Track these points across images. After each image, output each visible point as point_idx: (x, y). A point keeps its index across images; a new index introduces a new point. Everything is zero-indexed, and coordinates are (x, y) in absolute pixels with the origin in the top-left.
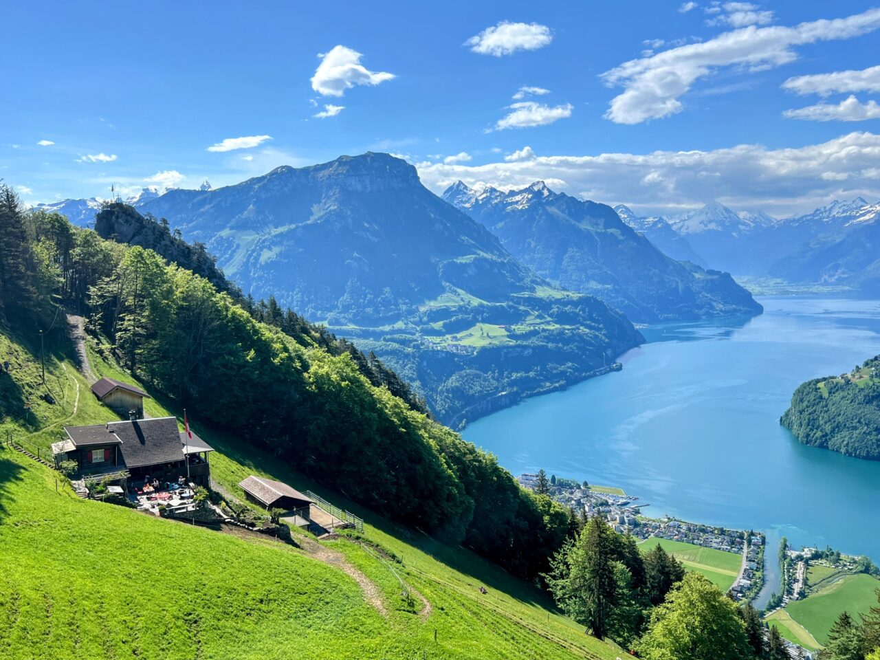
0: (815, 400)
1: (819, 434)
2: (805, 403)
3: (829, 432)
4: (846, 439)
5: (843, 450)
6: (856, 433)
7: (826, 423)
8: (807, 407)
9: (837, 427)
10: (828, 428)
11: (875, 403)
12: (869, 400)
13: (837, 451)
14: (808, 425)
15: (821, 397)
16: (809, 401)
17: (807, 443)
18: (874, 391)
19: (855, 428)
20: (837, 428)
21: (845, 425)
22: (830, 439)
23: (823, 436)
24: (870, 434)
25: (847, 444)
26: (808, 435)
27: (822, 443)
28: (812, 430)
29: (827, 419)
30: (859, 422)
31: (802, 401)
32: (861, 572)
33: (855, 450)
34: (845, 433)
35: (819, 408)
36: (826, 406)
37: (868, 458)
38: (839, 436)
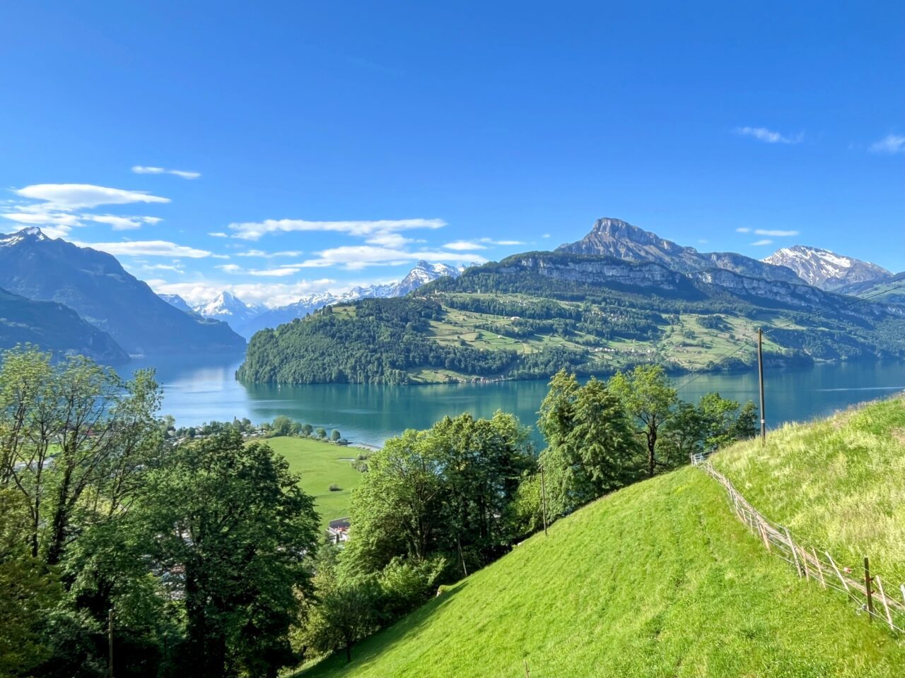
0: (266, 340)
1: (268, 368)
2: (258, 345)
3: (277, 365)
4: (294, 368)
5: (290, 380)
6: (302, 361)
7: (275, 357)
8: (259, 348)
9: (286, 358)
10: (277, 361)
11: (321, 332)
12: (315, 330)
13: (285, 382)
14: (258, 362)
15: (272, 337)
16: (260, 342)
17: (256, 379)
18: (320, 322)
19: (303, 357)
20: (285, 360)
21: (293, 355)
22: (279, 371)
23: (272, 370)
24: (316, 359)
25: (294, 372)
26: (257, 372)
27: (271, 377)
28: (261, 366)
29: (275, 354)
30: (306, 350)
31: (254, 345)
32: (277, 435)
33: (302, 376)
34: (294, 363)
35: (268, 346)
36: (277, 342)
37: (314, 383)
38: (287, 366)
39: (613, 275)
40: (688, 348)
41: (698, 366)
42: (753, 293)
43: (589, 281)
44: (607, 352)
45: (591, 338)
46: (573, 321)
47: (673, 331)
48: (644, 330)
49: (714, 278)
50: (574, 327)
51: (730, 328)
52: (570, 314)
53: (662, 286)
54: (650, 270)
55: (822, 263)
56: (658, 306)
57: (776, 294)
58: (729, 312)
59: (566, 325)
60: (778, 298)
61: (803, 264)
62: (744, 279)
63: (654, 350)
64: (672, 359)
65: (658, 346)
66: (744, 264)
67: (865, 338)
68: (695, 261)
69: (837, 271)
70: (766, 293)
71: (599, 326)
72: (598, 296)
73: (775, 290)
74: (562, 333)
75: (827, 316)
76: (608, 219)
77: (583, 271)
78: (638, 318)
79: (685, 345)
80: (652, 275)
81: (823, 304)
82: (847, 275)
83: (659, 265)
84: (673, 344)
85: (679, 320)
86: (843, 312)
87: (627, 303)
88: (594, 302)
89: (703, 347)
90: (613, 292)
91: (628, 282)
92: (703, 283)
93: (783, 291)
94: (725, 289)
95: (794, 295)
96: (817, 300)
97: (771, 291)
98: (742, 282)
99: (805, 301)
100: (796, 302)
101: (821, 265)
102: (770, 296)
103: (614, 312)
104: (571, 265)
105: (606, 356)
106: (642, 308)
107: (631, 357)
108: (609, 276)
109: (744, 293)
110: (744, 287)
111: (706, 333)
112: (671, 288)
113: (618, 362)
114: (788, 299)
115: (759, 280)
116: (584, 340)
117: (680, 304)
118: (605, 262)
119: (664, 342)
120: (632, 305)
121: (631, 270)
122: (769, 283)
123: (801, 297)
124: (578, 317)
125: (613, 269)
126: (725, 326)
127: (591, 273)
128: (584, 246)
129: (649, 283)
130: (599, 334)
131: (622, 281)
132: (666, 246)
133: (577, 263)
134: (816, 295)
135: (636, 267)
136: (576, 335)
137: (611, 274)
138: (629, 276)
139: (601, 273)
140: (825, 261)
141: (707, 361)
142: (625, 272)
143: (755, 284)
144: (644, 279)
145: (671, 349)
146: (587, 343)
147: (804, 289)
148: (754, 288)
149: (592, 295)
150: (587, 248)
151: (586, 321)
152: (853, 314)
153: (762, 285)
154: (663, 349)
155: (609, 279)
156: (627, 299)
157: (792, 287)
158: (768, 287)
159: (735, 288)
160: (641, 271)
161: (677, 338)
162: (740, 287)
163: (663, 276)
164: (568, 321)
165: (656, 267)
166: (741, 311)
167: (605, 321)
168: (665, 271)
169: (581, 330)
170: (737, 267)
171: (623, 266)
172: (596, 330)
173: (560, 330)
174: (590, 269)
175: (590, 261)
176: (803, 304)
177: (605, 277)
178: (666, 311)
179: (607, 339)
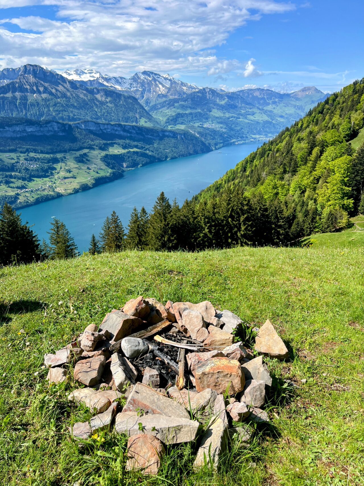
39: (31, 131)
40: (66, 181)
41: (69, 191)
42: (105, 132)
43: (18, 136)
44: (27, 192)
45: (20, 183)
46: (9, 173)
47: (61, 168)
48: (46, 171)
49: (85, 126)
50: (11, 177)
51: (89, 161)
52: (8, 167)
53: (59, 134)
54: (51, 126)
55: (157, 83)
56: (56, 149)
57: (116, 130)
58: (91, 148)
59: (6, 176)
60: (117, 133)
61: (148, 83)
62: (101, 125)
63: (50, 184)
64: (58, 190)
65: (53, 180)
66: (111, 96)
67: (153, 152)
68: (85, 95)
69: (164, 88)
70: (111, 130)
71: (23, 174)
72: (23, 148)
73: (115, 128)
74: (5, 183)
75: (138, 141)
76: (30, 65)
77: (14, 131)
78: (44, 162)
79: (65, 178)
80: (53, 128)
81: (137, 133)
82: (168, 93)
83: (56, 122)
84: (60, 178)
85: (65, 158)
86: (146, 136)
87: (39, 151)
88: (21, 152)
89: (73, 178)
90: (32, 143)
91: (40, 134)
92: (80, 129)
93: (119, 129)
94: (91, 132)
95: (124, 130)
96: (135, 132)
97: (113, 129)
98: (100, 126)
99: (129, 133)
100: (125, 134)
101: (157, 84)
102: (113, 132)
103: (32, 160)
104: (7, 128)
105: (27, 194)
106: (47, 153)
107: (39, 192)
108: (29, 132)
109: (101, 132)
110: (101, 129)
111: (76, 168)
112: (64, 134)
113: (33, 197)
114: (122, 133)
115: (107, 124)
116: (16, 185)
117: (67, 146)
118: (25, 124)
119: (56, 176)
120: (42, 152)
121: (41, 127)
122: (112, 125)
123: (127, 131)
124: (12, 168)
125: (31, 127)
126: (87, 160)
127: (19, 131)
128: (17, 85)
129: (52, 133)
130: (24, 179)
131: (37, 134)
132: (68, 85)
133: (10, 127)
134: (135, 129)
135: (43, 125)
136: (12, 182)
137: (30, 130)
138: (40, 130)
139: (25, 130)
140: (159, 82)
141: (73, 187)
142: (38, 128)
143: (106, 127)
144: (49, 131)
145: (58, 182)
146: (18, 188)
147: (129, 127)
148: (105, 129)
149: (20, 148)
150: (19, 86)
151: (17, 170)
152: (150, 137)
153: (109, 127)
154: (55, 183)
155: (29, 133)
156: (39, 148)
157: (123, 126)
158: (112, 127)
159: (96, 130)
160: (46, 126)
161: (62, 174)
162: (98, 129)
163: (58, 128)
164: (7, 173)
165: (55, 123)
166: (97, 146)
167: (27, 169)
168: (59, 125)
169: (15, 178)
170: (107, 98)
171: (36, 125)
172: (22, 177)
173: (4, 181)
174: (18, 129)
175: (17, 125)
176: (128, 135)
177: (27, 132)
178: (60, 152)
179: (28, 181)
